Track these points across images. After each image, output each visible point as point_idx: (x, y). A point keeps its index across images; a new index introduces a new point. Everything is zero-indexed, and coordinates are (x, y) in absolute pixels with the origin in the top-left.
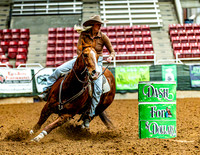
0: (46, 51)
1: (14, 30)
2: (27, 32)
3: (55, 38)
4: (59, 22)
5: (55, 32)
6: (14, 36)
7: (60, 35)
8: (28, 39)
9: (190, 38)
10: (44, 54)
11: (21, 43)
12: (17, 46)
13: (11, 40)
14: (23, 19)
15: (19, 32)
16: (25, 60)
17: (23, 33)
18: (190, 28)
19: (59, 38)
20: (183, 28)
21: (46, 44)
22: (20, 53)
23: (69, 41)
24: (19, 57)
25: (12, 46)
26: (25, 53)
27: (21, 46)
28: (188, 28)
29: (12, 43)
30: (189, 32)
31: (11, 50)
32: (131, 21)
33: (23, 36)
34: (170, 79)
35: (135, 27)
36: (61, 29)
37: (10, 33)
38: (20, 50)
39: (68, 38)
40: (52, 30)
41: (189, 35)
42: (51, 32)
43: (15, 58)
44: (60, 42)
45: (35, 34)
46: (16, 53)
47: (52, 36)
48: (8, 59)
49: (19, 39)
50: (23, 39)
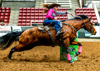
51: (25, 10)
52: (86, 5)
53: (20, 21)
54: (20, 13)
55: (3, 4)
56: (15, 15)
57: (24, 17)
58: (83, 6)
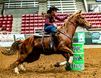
0: (21, 26)
1: (5, 16)
2: (12, 17)
3: (25, 20)
4: (27, 12)
5: (25, 17)
6: (5, 19)
7: (28, 18)
8: (12, 20)
9: (91, 19)
10: (20, 28)
11: (9, 22)
12: (6, 24)
13: (4, 20)
14: (10, 10)
15: (7, 17)
16: (10, 30)
17: (10, 17)
18: (91, 14)
19: (27, 20)
20: (88, 14)
21: (21, 22)
22: (8, 27)
23: (32, 21)
24: (8, 29)
25: (4, 24)
26: (11, 27)
27: (8, 24)
28: (90, 14)
29: (4, 22)
30: (91, 16)
31: (4, 26)
32: (62, 11)
33: (9, 19)
34: (81, 39)
35: (64, 14)
36: (28, 15)
37: (3, 17)
38: (8, 25)
39: (31, 19)
40: (24, 15)
41: (91, 17)
42: (23, 17)
43: (6, 30)
44: (28, 21)
45: (15, 17)
46: (6, 27)
47: (24, 18)
48: (2, 30)
49: (8, 20)
50: (9, 20)
51: (28, 17)
52: (92, 9)
53: (23, 28)
54: (23, 20)
55: (4, 11)
56: (17, 22)
57: (28, 25)
58: (89, 10)
